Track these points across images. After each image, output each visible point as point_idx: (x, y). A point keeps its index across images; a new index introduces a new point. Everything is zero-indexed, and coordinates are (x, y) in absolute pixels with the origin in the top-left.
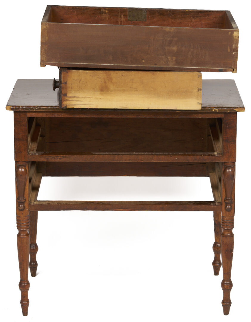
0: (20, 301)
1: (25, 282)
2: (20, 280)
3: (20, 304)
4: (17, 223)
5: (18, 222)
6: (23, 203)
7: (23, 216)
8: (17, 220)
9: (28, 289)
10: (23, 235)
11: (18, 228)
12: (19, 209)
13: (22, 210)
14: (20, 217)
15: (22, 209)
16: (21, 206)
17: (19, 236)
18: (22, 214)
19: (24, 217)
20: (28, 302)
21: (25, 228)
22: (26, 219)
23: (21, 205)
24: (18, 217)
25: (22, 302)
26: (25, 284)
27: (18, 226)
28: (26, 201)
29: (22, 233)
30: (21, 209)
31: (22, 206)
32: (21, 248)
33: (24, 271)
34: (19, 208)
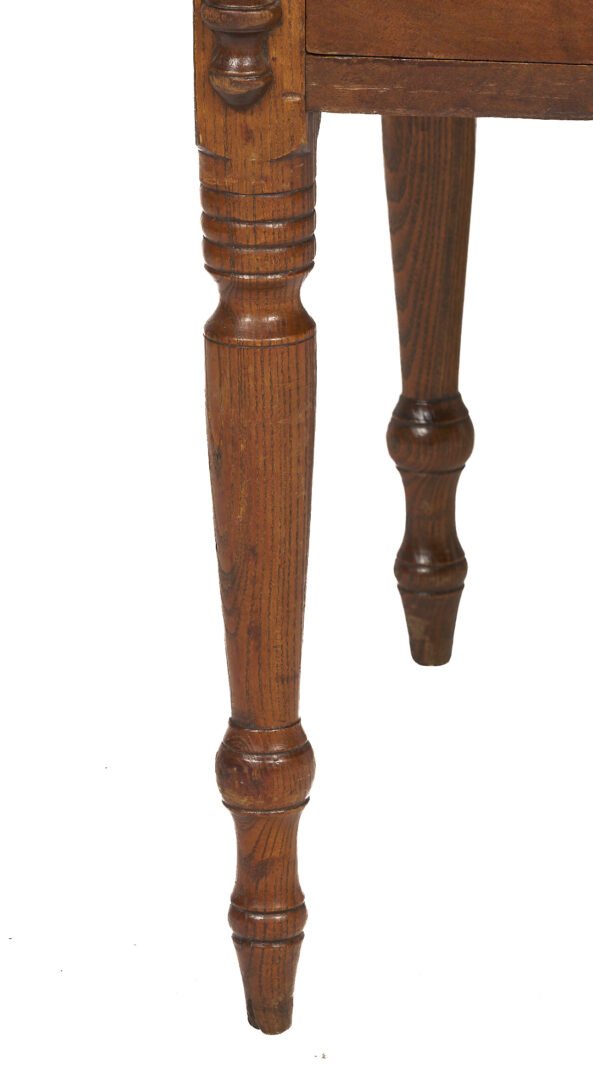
0: (227, 904)
1: (267, 740)
2: (232, 722)
3: (230, 932)
4: (208, 222)
5: (213, 213)
6: (257, 39)
7: (254, 157)
8: (210, 195)
9: (294, 800)
10: (262, 331)
11: (217, 266)
12: (215, 92)
13: (245, 104)
14: (226, 160)
15: (241, 97)
16: (234, 62)
17: (218, 332)
18: (248, 135)
19: (267, 171)
20: (297, 911)
21: (270, 266)
22: (286, 186)
23: (240, 55)
24: (213, 164)
25: (241, 910)
26: (265, 754)
27: (210, 248)
28: (278, 20)
29: (243, 313)
30: (235, 90)
31: (240, 68)
32: (235, 445)
33: (257, 648)
34: (216, 82)
